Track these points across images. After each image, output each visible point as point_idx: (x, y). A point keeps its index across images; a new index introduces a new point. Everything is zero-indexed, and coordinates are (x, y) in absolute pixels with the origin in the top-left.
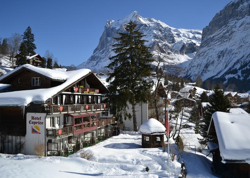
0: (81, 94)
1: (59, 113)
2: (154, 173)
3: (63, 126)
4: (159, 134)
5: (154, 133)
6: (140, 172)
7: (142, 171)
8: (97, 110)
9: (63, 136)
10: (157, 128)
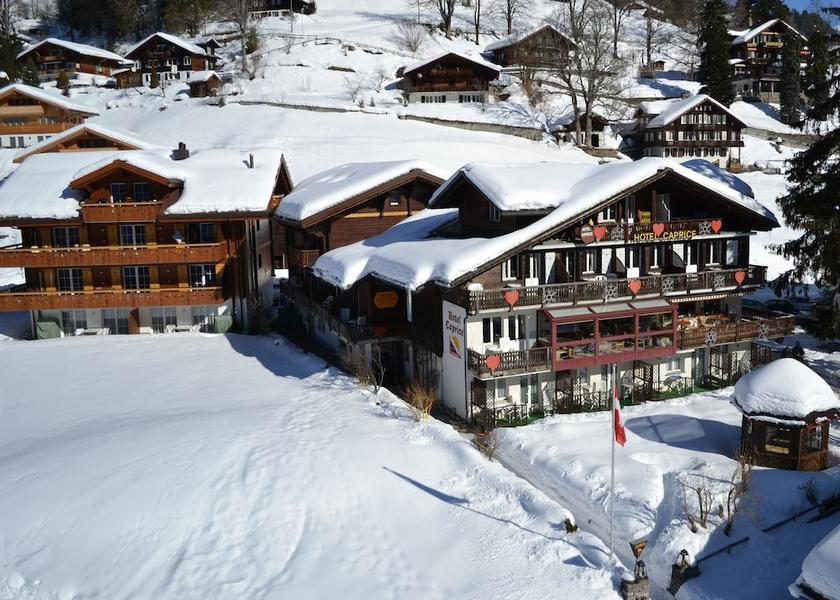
0: (622, 242)
1: (507, 309)
2: (574, 542)
3: (532, 342)
4: (777, 421)
5: (762, 414)
6: (549, 526)
7: (554, 526)
8: (692, 292)
9: (505, 373)
10: (777, 401)
